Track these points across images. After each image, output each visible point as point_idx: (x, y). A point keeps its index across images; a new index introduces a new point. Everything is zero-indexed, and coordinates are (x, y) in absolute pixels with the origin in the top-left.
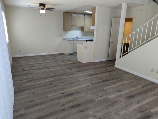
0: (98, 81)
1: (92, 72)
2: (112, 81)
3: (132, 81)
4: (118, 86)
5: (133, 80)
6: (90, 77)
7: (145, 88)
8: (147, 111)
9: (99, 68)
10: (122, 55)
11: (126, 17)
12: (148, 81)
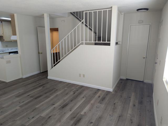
0: (29, 100)
1: (21, 91)
2: (46, 95)
3: (65, 90)
4: (52, 99)
5: (66, 88)
6: (18, 99)
7: (76, 94)
8: (78, 116)
9: (29, 84)
10: (53, 65)
11: (50, 27)
12: (78, 85)
